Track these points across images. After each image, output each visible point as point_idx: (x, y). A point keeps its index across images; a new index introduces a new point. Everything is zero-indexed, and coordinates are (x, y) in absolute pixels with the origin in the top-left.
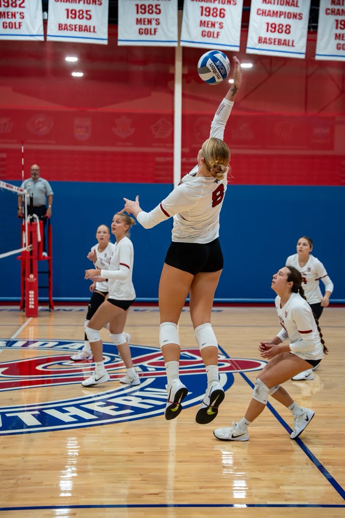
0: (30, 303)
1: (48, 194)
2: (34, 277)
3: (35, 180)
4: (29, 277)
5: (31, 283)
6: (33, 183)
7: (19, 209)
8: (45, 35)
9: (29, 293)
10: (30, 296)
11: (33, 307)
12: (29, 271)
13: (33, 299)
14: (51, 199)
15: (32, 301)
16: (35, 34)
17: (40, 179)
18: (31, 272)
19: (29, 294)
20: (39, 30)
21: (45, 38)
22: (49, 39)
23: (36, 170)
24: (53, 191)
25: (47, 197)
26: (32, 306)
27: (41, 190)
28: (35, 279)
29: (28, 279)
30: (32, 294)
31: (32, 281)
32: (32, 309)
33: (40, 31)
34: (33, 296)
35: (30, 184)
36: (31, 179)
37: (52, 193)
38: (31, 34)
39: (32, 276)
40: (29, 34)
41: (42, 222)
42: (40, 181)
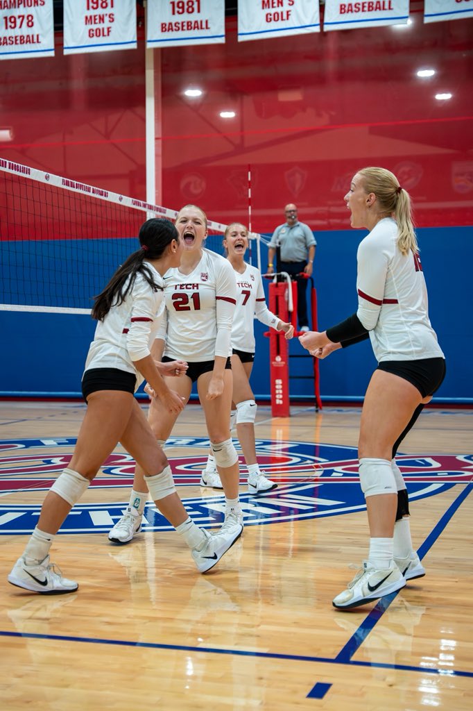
0: (277, 396)
1: (308, 245)
2: (282, 361)
3: (292, 226)
4: (275, 361)
5: (277, 369)
6: (289, 229)
7: (268, 266)
8: (322, 23)
9: (275, 382)
10: (277, 387)
11: (281, 402)
12: (275, 351)
13: (281, 392)
14: (312, 250)
15: (279, 394)
16: (308, 24)
17: (299, 223)
18: (278, 353)
19: (275, 384)
20: (313, 17)
21: (322, 28)
22: (327, 28)
23: (294, 211)
24: (316, 239)
25: (307, 248)
26: (279, 402)
27: (298, 240)
28: (284, 363)
29: (273, 363)
30: (279, 384)
31: (280, 366)
32: (279, 405)
33: (315, 19)
34: (281, 387)
35: (284, 232)
36: (286, 224)
37: (314, 242)
38: (303, 25)
39: (278, 359)
40: (300, 25)
41: (296, 282)
42: (298, 226)
